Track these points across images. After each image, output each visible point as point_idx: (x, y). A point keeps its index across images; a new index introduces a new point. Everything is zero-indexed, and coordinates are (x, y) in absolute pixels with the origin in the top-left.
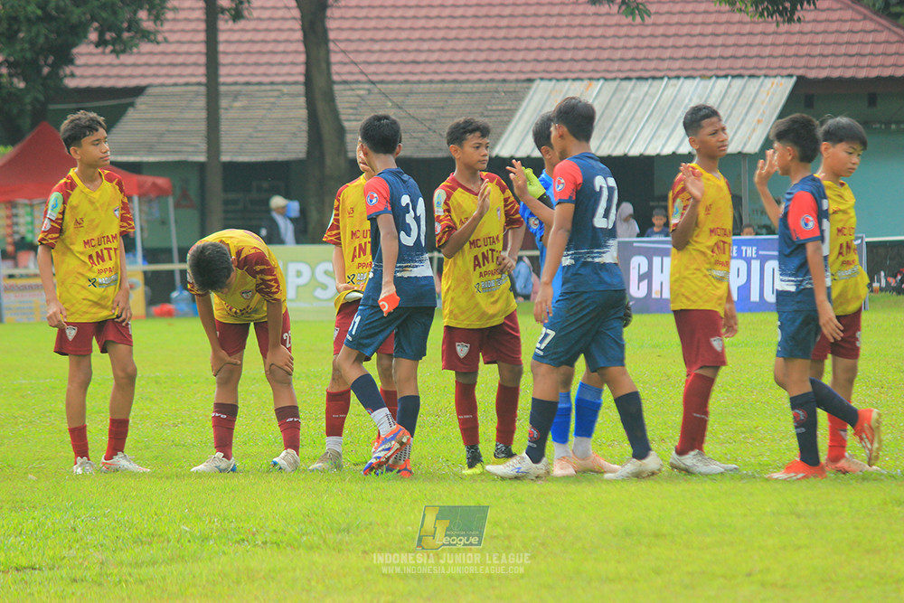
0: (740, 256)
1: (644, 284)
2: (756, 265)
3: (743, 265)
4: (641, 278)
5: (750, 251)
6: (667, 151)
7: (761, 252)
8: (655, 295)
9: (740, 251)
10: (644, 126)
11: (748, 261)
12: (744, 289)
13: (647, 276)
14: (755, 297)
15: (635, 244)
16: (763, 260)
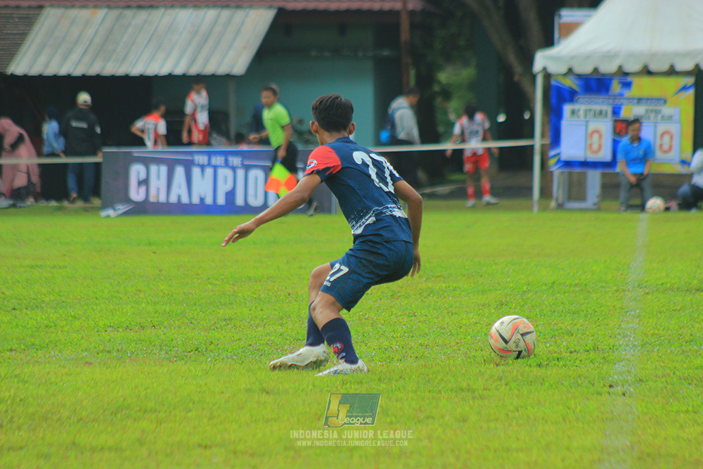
0: (227, 164)
1: (143, 189)
2: (241, 173)
3: (229, 172)
4: (140, 183)
5: (236, 161)
6: (164, 71)
7: (247, 163)
8: (152, 199)
9: (226, 161)
10: (142, 51)
11: (234, 169)
12: (231, 195)
13: (145, 182)
14: (240, 201)
15: (135, 155)
16: (247, 168)
